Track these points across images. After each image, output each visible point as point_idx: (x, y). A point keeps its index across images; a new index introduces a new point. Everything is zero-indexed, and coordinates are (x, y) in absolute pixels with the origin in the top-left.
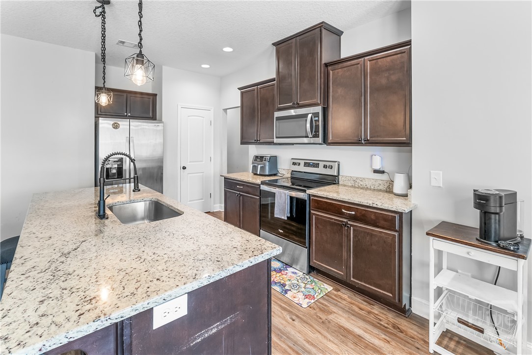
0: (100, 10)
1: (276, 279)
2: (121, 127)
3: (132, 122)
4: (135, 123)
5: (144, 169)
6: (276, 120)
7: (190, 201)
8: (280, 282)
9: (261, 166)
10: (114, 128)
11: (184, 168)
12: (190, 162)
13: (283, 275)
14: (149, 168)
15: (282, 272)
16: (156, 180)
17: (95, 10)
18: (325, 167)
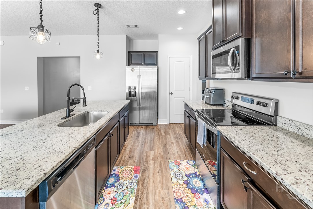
0: (97, 11)
1: (185, 198)
2: (135, 70)
3: (140, 67)
4: (142, 68)
5: (146, 93)
6: (212, 59)
7: (175, 114)
8: (186, 203)
9: (207, 96)
10: (132, 71)
11: (172, 94)
12: (176, 90)
13: (195, 197)
14: (149, 92)
15: (196, 195)
16: (153, 99)
17: (94, 12)
18: (258, 103)
